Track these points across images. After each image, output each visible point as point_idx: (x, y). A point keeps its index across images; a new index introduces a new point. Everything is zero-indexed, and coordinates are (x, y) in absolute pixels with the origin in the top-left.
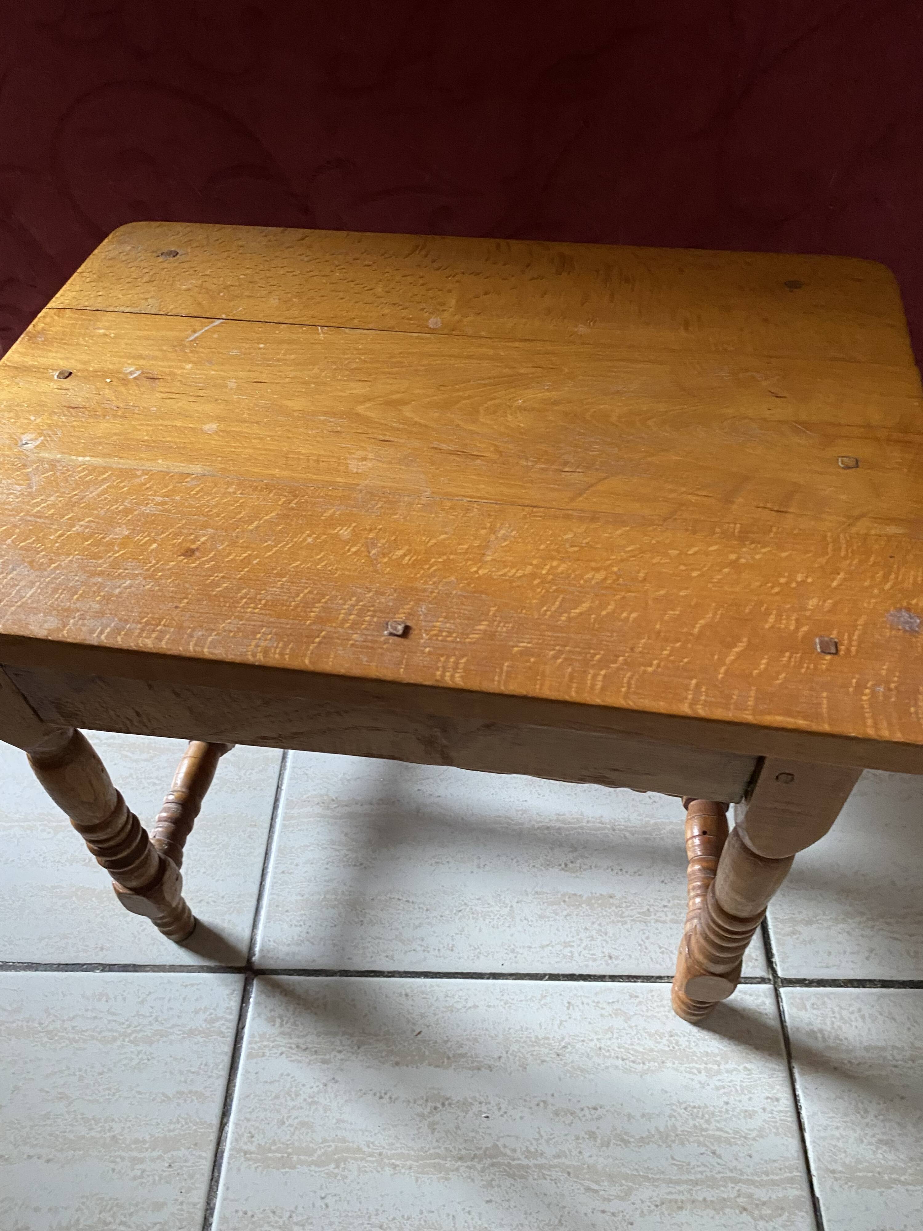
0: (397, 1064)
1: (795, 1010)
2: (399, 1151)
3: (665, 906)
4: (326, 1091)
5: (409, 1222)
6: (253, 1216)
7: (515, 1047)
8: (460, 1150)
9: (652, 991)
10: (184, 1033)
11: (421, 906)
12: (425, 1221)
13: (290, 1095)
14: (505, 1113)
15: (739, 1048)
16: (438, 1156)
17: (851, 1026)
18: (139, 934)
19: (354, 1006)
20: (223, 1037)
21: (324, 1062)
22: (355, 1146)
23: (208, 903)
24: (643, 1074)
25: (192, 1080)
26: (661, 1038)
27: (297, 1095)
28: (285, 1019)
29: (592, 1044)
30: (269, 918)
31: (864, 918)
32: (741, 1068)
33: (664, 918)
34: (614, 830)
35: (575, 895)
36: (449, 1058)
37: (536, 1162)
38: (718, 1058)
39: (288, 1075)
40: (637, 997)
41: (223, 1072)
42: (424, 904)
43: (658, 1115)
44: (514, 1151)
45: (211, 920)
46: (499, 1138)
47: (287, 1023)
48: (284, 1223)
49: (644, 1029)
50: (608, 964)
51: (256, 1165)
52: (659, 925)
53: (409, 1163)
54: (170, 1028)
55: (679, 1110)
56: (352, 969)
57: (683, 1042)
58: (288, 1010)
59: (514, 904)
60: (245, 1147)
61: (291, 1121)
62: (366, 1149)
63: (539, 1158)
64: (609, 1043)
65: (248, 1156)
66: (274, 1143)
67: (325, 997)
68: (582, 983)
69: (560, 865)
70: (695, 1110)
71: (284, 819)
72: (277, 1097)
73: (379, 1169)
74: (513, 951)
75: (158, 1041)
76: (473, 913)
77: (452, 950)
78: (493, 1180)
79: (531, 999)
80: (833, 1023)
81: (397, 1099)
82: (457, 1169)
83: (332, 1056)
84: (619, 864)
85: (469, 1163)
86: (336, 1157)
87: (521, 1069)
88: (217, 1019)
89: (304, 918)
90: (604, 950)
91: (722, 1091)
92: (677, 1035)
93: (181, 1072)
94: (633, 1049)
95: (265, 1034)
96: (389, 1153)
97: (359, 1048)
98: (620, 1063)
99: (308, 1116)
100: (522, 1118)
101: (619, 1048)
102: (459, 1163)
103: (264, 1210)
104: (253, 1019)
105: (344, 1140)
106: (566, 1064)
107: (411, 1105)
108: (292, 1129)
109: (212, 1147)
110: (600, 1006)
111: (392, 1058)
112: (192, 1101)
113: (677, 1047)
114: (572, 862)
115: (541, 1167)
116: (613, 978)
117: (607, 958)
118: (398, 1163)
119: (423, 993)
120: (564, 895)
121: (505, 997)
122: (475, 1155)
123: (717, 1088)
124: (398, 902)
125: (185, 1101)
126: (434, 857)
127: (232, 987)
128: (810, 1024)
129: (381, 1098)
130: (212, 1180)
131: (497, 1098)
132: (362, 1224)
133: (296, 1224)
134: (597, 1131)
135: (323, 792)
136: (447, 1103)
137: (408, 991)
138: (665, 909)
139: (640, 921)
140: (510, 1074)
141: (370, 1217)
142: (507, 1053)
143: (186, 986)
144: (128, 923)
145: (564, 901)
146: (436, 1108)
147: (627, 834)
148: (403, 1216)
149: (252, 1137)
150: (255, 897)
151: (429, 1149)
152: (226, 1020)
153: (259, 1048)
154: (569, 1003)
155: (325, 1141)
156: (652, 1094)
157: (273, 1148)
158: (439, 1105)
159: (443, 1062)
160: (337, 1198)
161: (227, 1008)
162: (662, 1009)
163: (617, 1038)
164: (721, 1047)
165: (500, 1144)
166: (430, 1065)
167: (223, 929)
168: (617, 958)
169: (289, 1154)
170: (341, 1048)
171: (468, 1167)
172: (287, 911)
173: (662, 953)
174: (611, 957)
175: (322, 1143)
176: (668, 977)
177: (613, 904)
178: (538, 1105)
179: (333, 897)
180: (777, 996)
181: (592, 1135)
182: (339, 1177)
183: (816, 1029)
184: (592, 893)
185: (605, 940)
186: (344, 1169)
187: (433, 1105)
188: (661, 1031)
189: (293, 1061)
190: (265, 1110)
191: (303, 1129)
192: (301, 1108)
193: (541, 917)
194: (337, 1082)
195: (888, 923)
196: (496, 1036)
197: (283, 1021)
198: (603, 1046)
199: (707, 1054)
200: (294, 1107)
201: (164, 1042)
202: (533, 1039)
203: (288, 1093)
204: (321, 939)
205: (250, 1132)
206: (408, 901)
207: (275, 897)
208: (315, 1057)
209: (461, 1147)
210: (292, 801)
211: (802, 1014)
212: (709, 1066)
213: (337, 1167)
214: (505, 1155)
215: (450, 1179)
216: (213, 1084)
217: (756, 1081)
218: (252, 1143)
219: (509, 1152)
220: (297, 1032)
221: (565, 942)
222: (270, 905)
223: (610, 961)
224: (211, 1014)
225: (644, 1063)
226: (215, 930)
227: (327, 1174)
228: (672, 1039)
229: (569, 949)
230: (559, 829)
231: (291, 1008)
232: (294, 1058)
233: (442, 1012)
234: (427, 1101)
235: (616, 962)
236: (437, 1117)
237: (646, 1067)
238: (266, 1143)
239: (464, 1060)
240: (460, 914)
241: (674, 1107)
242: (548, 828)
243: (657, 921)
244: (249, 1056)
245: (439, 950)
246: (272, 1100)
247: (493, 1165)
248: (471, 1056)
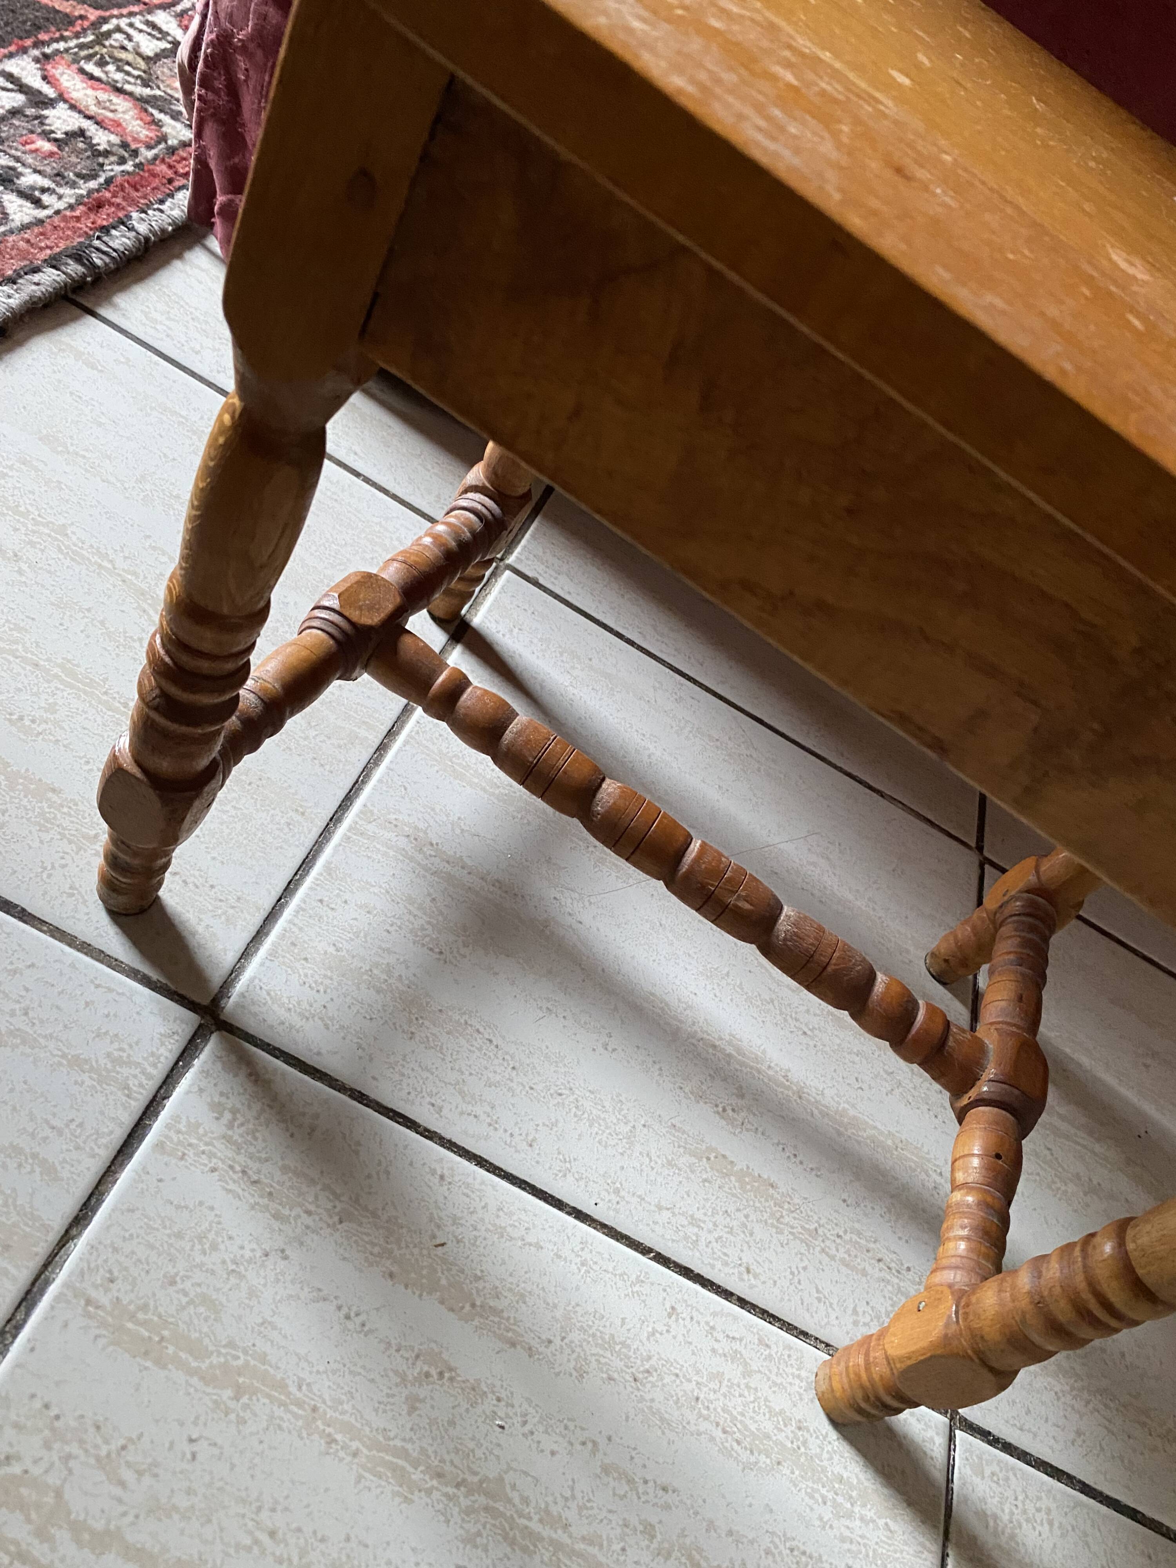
0: (391, 1275)
1: (968, 1471)
2: (346, 1418)
3: (839, 1236)
4: (263, 1265)
5: (322, 1546)
6: (57, 1417)
7: (575, 1336)
8: (442, 1461)
9: (790, 1348)
10: (64, 1056)
11: (507, 1057)
12: (348, 1556)
13: (200, 1243)
14: (532, 1433)
15: (886, 1491)
16: (404, 1454)
17: (1034, 1528)
18: (53, 867)
19: (357, 1153)
20: (128, 1096)
21: (277, 1216)
22: (279, 1377)
23: (185, 882)
24: (747, 1467)
25: (45, 1139)
26: (786, 1426)
27: (214, 1247)
28: (240, 1119)
29: (688, 1387)
30: (273, 954)
31: (1078, 1385)
32: (881, 1522)
33: (833, 1252)
34: (800, 1097)
35: (724, 1156)
36: (473, 1305)
37: (554, 1536)
38: (854, 1494)
39: (212, 1208)
40: (768, 1346)
41: (105, 1154)
42: (512, 1057)
43: (752, 1542)
44: (526, 1501)
45: (179, 909)
46: (510, 1468)
47: (242, 1125)
48: (108, 1455)
49: (766, 1400)
50: (742, 1280)
51: (97, 1332)
52: (826, 1259)
53: (355, 1445)
54: (45, 1037)
55: (782, 1547)
56: (372, 1096)
57: (814, 1445)
58: (249, 1107)
59: (639, 1127)
60: (93, 1294)
61: (188, 1285)
62: (293, 1389)
63: (560, 1531)
64: (712, 1396)
65: (90, 1309)
66: (144, 1308)
67: (316, 1116)
68: (698, 1287)
69: (717, 1106)
70: (804, 1559)
71: (350, 829)
72: (179, 1236)
73: (304, 1434)
74: (617, 1191)
75: (14, 1047)
76: (577, 1107)
77: (531, 1146)
78: (479, 1534)
79: (621, 1275)
80: (1012, 1513)
81: (371, 1331)
82: (429, 1492)
83: (293, 1214)
84: (795, 1147)
85: (451, 1490)
86: (241, 1380)
87: (575, 1374)
88: (129, 1063)
89: (327, 982)
90: (743, 1255)
91: (847, 1546)
92: (808, 1431)
93: (32, 1117)
94: (741, 1422)
95: (198, 1125)
96: (330, 1413)
97: (341, 1222)
98: (718, 1434)
99: (218, 1290)
100: (553, 1453)
101: (723, 1410)
102: (435, 1483)
103: (82, 1417)
104: (188, 1092)
105: (263, 1358)
106: (642, 1399)
107: (392, 1351)
108: (184, 1300)
109: (33, 1265)
110: (715, 1334)
111: (388, 1263)
112: (33, 1171)
113: (803, 1449)
114: (733, 1110)
115: (557, 1546)
116: (743, 1303)
117: (743, 1269)
118: (339, 1437)
119: (468, 1185)
120: (710, 1149)
121: (585, 1255)
122: (464, 1480)
123: (843, 1539)
124: (476, 1035)
125: (20, 1166)
126: (548, 1000)
127: (176, 1027)
128: (983, 1500)
129: (348, 1317)
130: (9, 1321)
131: (525, 1405)
132: (243, 1516)
133: (128, 1464)
134: (657, 1526)
135: (421, 825)
136: (447, 1375)
137: (446, 1173)
138: (838, 1241)
139: (802, 1241)
140: (558, 1374)
141: (259, 1509)
142: (563, 1339)
143: (98, 986)
144: (41, 842)
145: (708, 1159)
146: (428, 1375)
147: (816, 1112)
148: (315, 1532)
149: (112, 1281)
150: (264, 914)
151: (396, 1437)
152: (143, 1072)
153: (180, 1142)
154: (673, 1308)
155: (231, 1344)
156: (750, 1506)
157: (140, 1316)
158: (434, 1372)
159: (462, 1308)
160: (216, 1451)
161: (153, 1054)
162: (797, 1382)
163: (725, 1396)
164: (862, 1476)
165: (509, 1478)
166: (442, 1302)
167: (194, 934)
168: (756, 1276)
169: (162, 1339)
170: (312, 1208)
171: (446, 1495)
172: (306, 959)
173: (819, 1300)
174: (748, 1271)
175: (225, 1346)
176: (816, 1339)
177: (772, 1197)
178: (584, 1443)
179: (384, 977)
180: (951, 1439)
181: (649, 1530)
182: (232, 1417)
183: (989, 1513)
184: (748, 1168)
185: (747, 1243)
186: (246, 1407)
187: (426, 1368)
188: (788, 1414)
189: (229, 1191)
190: (152, 1247)
191: (202, 1309)
192: (213, 1273)
193: (670, 1164)
194: (286, 1258)
195: (1105, 1405)
196: (555, 1306)
197: (234, 1119)
198: (702, 1396)
199: (841, 1480)
200: (200, 1266)
201: (22, 1054)
202: (607, 1337)
203: (201, 1238)
204: (342, 1027)
205: (110, 1272)
206: (491, 1041)
207: (295, 929)
208: (266, 1201)
209: (447, 1458)
210: (372, 812)
211: (977, 1480)
212: (840, 1499)
213: (237, 1398)
214: (509, 1501)
215: (412, 1501)
216: (79, 1162)
217: (895, 1552)
218: (107, 1290)
219: (517, 1501)
220: (252, 1149)
221: (692, 1216)
222: (282, 937)
223: (745, 1276)
224: (122, 1050)
225: (752, 1452)
226: (181, 928)
227: (215, 1402)
228: (800, 1433)
229: (696, 1230)
230: (730, 1055)
231: (257, 1106)
232: (232, 1186)
233: (487, 1230)
234: (417, 1357)
235: (753, 1281)
236: (423, 1392)
237: (753, 1459)
238: (131, 1302)
239: (497, 1319)
240: (559, 1099)
241: (777, 1540)
242: (714, 1047)
243: (823, 1250)
244: (159, 1146)
245: (512, 1135)
246: (169, 1236)
247: (486, 1509)
248: (508, 1319)
